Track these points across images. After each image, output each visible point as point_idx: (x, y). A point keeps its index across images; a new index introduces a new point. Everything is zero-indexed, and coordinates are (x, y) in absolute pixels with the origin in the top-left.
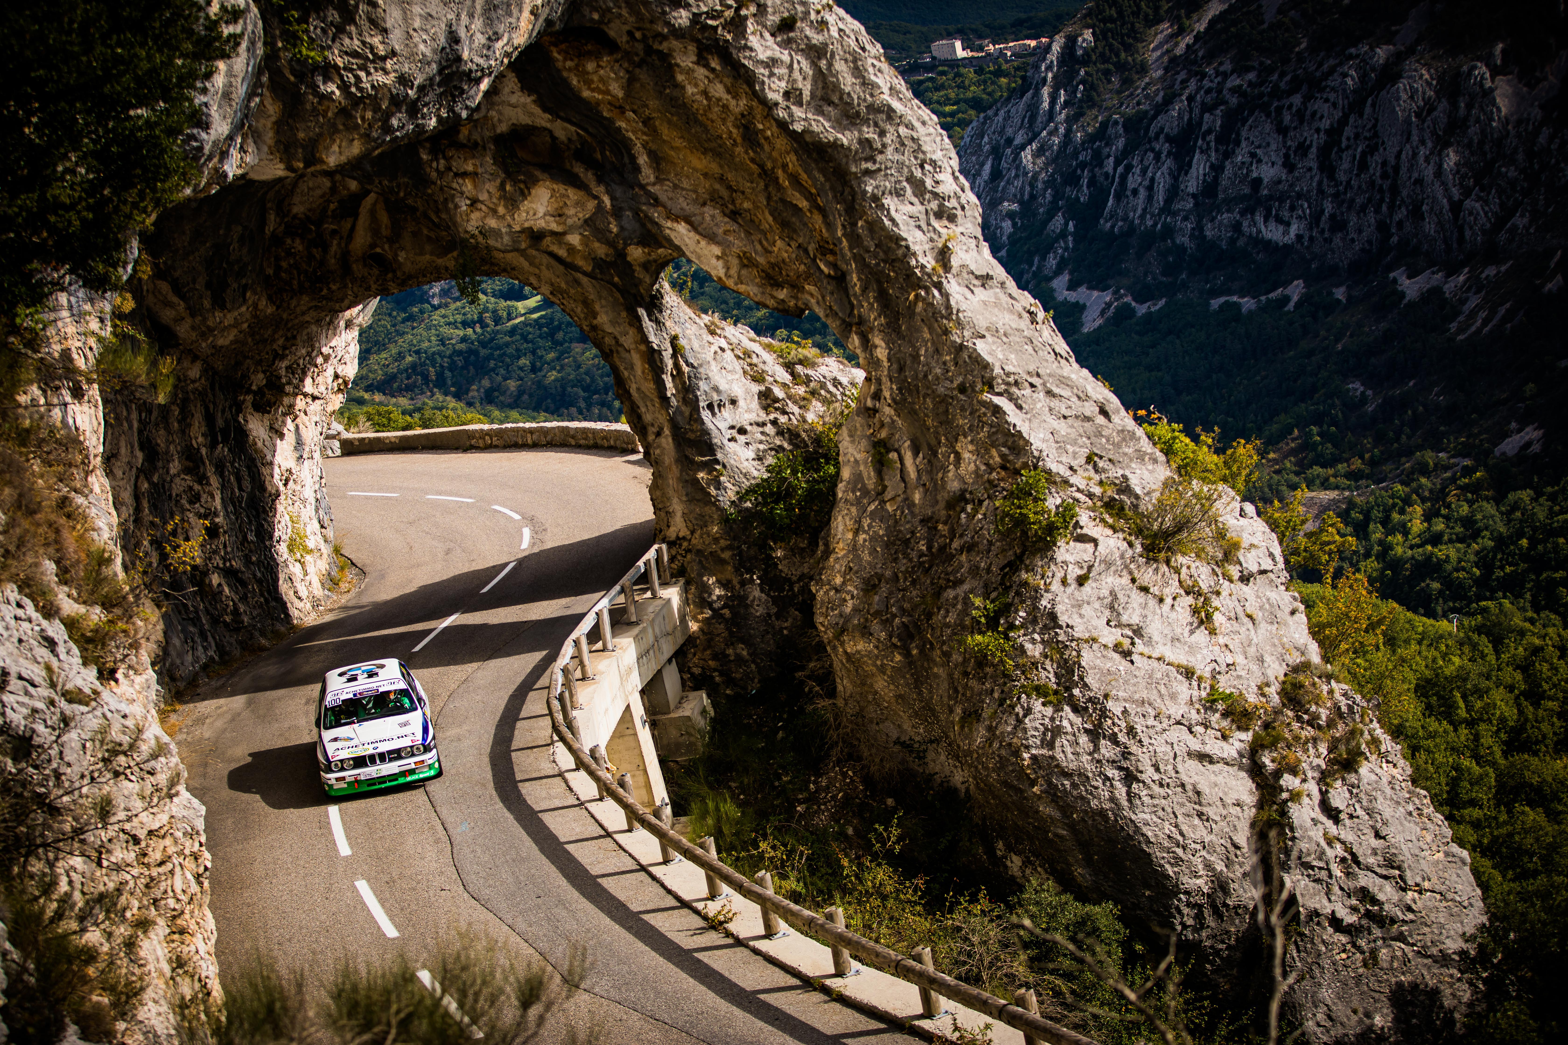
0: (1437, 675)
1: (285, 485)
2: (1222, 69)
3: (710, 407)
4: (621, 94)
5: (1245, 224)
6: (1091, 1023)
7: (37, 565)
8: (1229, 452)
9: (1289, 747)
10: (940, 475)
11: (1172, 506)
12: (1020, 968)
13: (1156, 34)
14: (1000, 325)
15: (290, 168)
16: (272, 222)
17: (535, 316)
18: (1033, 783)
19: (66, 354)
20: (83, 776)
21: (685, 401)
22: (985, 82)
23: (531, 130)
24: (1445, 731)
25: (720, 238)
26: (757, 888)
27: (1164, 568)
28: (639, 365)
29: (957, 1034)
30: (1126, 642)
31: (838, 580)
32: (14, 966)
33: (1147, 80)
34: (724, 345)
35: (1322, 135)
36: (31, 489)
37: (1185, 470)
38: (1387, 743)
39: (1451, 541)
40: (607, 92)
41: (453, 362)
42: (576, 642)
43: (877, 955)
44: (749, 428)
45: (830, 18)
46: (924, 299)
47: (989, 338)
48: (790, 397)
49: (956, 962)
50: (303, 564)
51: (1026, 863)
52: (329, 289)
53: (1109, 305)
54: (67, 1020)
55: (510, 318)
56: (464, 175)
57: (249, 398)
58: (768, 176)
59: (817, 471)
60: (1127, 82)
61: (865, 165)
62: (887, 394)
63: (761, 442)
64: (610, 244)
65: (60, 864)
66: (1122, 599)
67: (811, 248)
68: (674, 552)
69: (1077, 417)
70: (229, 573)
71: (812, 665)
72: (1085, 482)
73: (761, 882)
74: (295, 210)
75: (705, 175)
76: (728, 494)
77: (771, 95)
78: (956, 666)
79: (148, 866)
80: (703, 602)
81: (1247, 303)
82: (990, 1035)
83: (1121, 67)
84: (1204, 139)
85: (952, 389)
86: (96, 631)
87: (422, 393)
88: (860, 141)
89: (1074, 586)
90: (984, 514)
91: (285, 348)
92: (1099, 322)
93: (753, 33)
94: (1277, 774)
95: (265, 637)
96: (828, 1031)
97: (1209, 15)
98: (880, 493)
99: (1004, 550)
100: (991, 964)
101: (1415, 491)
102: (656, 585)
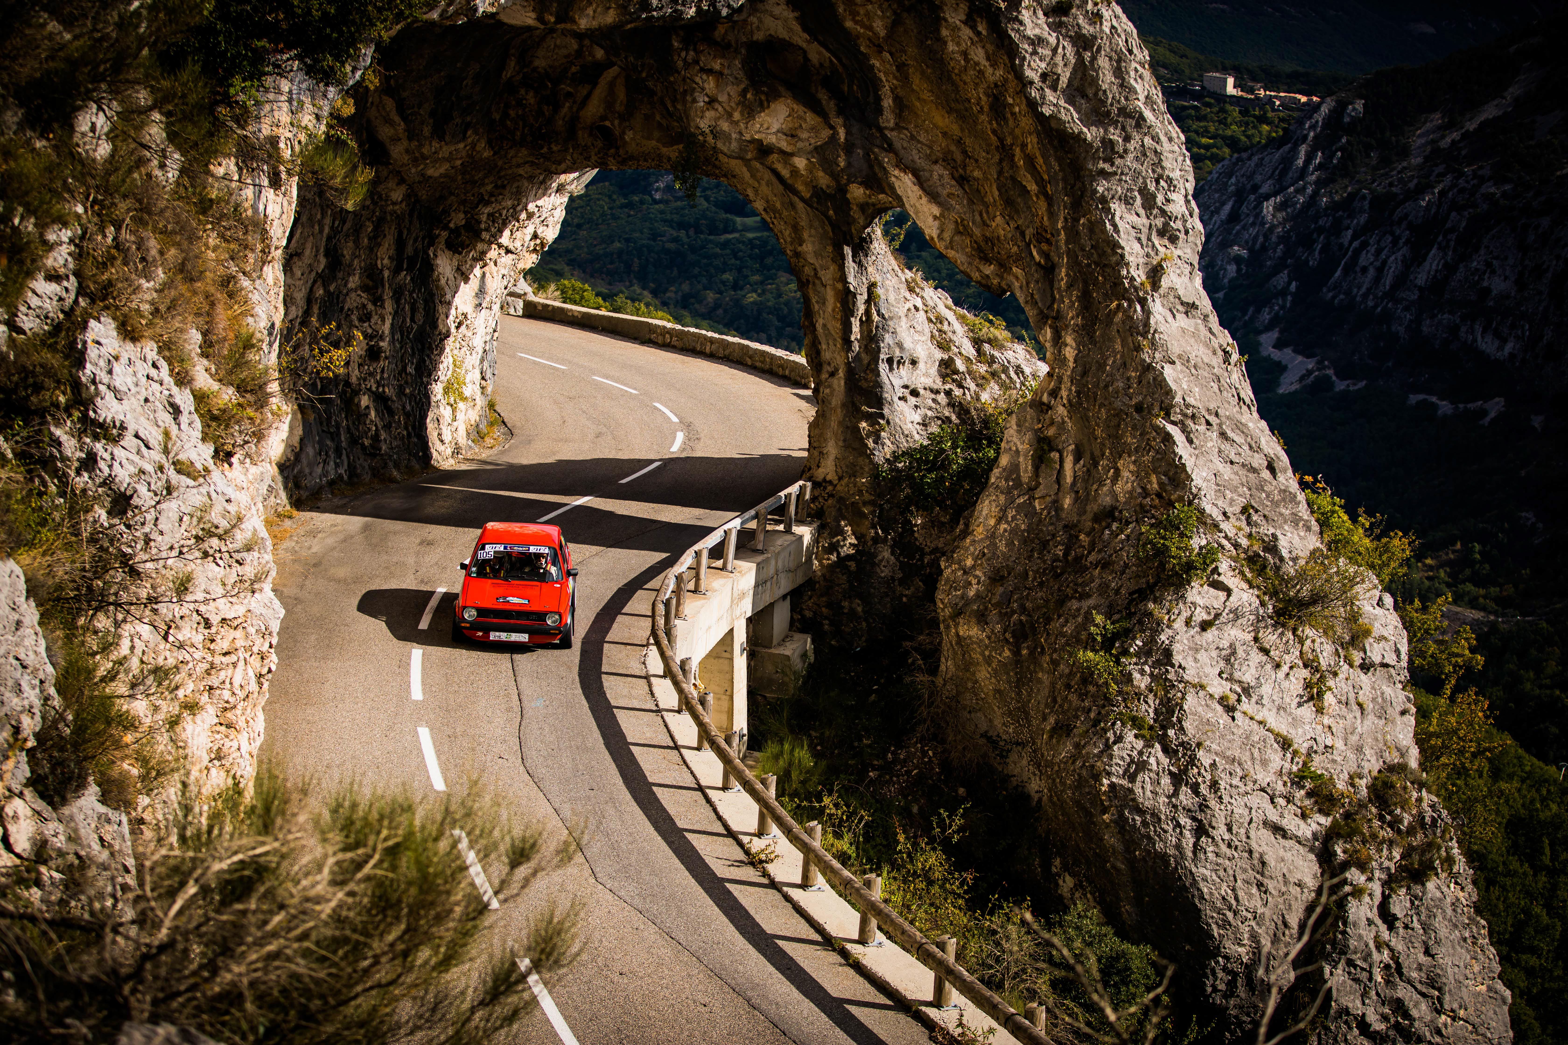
0: (1531, 817)
1: (458, 328)
2: (1480, 173)
3: (890, 361)
4: (882, 33)
5: (1463, 329)
7: (182, 331)
8: (1384, 540)
9: (1364, 842)
10: (1095, 487)
11: (1314, 578)
12: (1042, 985)
13: (1425, 123)
14: (1192, 356)
15: (540, 19)
16: (511, 70)
17: (751, 235)
18: (1105, 810)
19: (274, 141)
20: (172, 548)
21: (866, 348)
22: (1247, 124)
23: (785, 46)
24: (1524, 873)
25: (942, 199)
26: (805, 837)
27: (1289, 635)
28: (831, 301)
29: (960, 1030)
30: (1233, 698)
31: (969, 562)
32: (53, 713)
33: (1405, 164)
34: (919, 303)
35: (1561, 262)
36: (198, 258)
37: (1336, 546)
38: (1461, 865)
40: (870, 28)
41: (659, 259)
42: (698, 554)
43: (904, 932)
44: (922, 392)
45: (1106, 14)
46: (1125, 311)
47: (1178, 366)
48: (970, 372)
49: (983, 964)
50: (454, 411)
51: (1078, 886)
52: (550, 148)
53: (1310, 372)
54: (91, 778)
55: (726, 231)
56: (710, 72)
57: (445, 234)
58: (1005, 152)
59: (976, 451)
60: (1385, 161)
61: (1101, 165)
62: (1064, 393)
63: (930, 409)
64: (834, 176)
65: (127, 627)
66: (1240, 653)
67: (1029, 233)
68: (816, 494)
69: (1243, 465)
70: (380, 399)
71: (921, 637)
72: (1234, 531)
73: (810, 832)
74: (537, 63)
75: (945, 134)
76: (883, 452)
77: (1028, 73)
78: (1061, 676)
79: (213, 652)
80: (832, 548)
81: (1445, 407)
82: (991, 1039)
83: (1383, 145)
84: (1445, 236)
85: (1129, 406)
86: (224, 411)
87: (621, 280)
88: (1103, 141)
89: (1197, 629)
90: (1128, 536)
91: (492, 195)
92: (1296, 387)
93: (1027, 8)
94: (1345, 866)
95: (399, 470)
96: (835, 994)
97: (1483, 117)
98: (1032, 489)
99: (1138, 576)
100: (1016, 975)
101: (1557, 632)
102: (792, 519)
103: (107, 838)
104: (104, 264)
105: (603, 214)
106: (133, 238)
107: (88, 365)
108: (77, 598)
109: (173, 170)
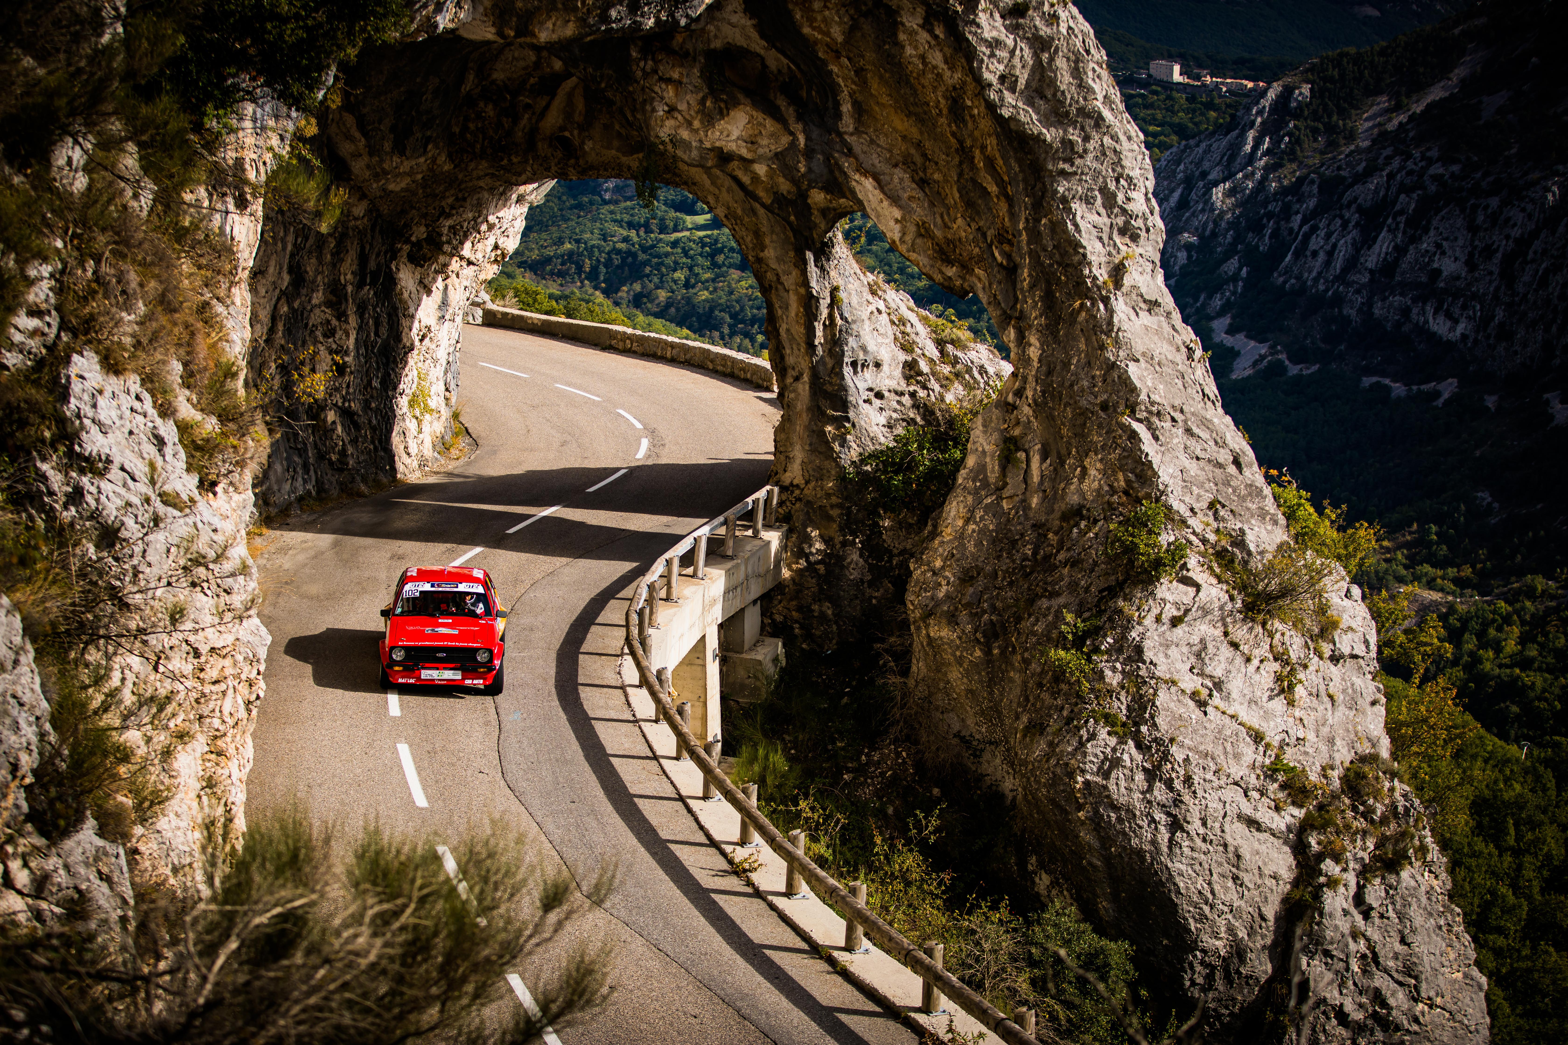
0: (1495, 797)
1: (421, 340)
2: (1428, 154)
3: (854, 364)
4: (840, 39)
5: (1415, 311)
7: (164, 362)
8: (1350, 531)
9: (1338, 833)
10: (1062, 485)
11: (1282, 571)
12: (1022, 984)
13: (1372, 105)
14: (1156, 353)
15: (500, 33)
16: (470, 83)
17: (701, 234)
18: (1080, 808)
19: (239, 163)
20: (160, 579)
21: (831, 353)
22: (1194, 111)
23: (744, 53)
24: (1490, 854)
25: (903, 203)
26: (789, 846)
27: (1259, 629)
28: (794, 307)
29: (950, 1036)
30: (1204, 692)
31: (938, 563)
32: (48, 747)
33: (1352, 147)
34: (882, 306)
35: (1510, 242)
36: (176, 287)
37: (1303, 538)
38: (1434, 853)
39: (1540, 669)
40: (828, 34)
41: (609, 260)
42: (669, 562)
43: (891, 939)
44: (886, 394)
45: (1063, 14)
46: (1088, 310)
47: (1143, 363)
48: (934, 374)
49: (963, 965)
50: (419, 422)
51: (1054, 883)
52: (510, 160)
53: (1262, 357)
54: (88, 813)
55: (676, 230)
56: (669, 81)
57: (407, 248)
58: (965, 154)
59: (943, 452)
60: (1332, 145)
61: (1061, 165)
62: (1029, 393)
63: (895, 411)
64: (795, 182)
65: (118, 659)
66: (1211, 649)
67: (990, 233)
68: (784, 497)
69: (1209, 461)
70: (346, 414)
71: (892, 639)
72: (1202, 527)
73: (793, 840)
74: (495, 76)
75: (904, 138)
76: (850, 454)
77: (987, 75)
78: (1033, 675)
79: (202, 681)
80: (800, 554)
81: (1398, 389)
83: (1331, 129)
84: (1394, 219)
85: (1095, 405)
86: (207, 440)
87: (573, 282)
88: (1062, 141)
89: (1167, 626)
90: (1096, 534)
91: (452, 207)
92: (1249, 372)
93: (983, 11)
94: (1320, 857)
95: (366, 484)
96: (824, 1001)
97: (1429, 99)
98: (999, 489)
99: (1107, 574)
100: (996, 974)
101: (1517, 612)
102: (760, 525)
103: (105, 870)
104: (85, 298)
105: (554, 216)
106: (113, 271)
107: (72, 400)
108: (68, 633)
109: (146, 200)
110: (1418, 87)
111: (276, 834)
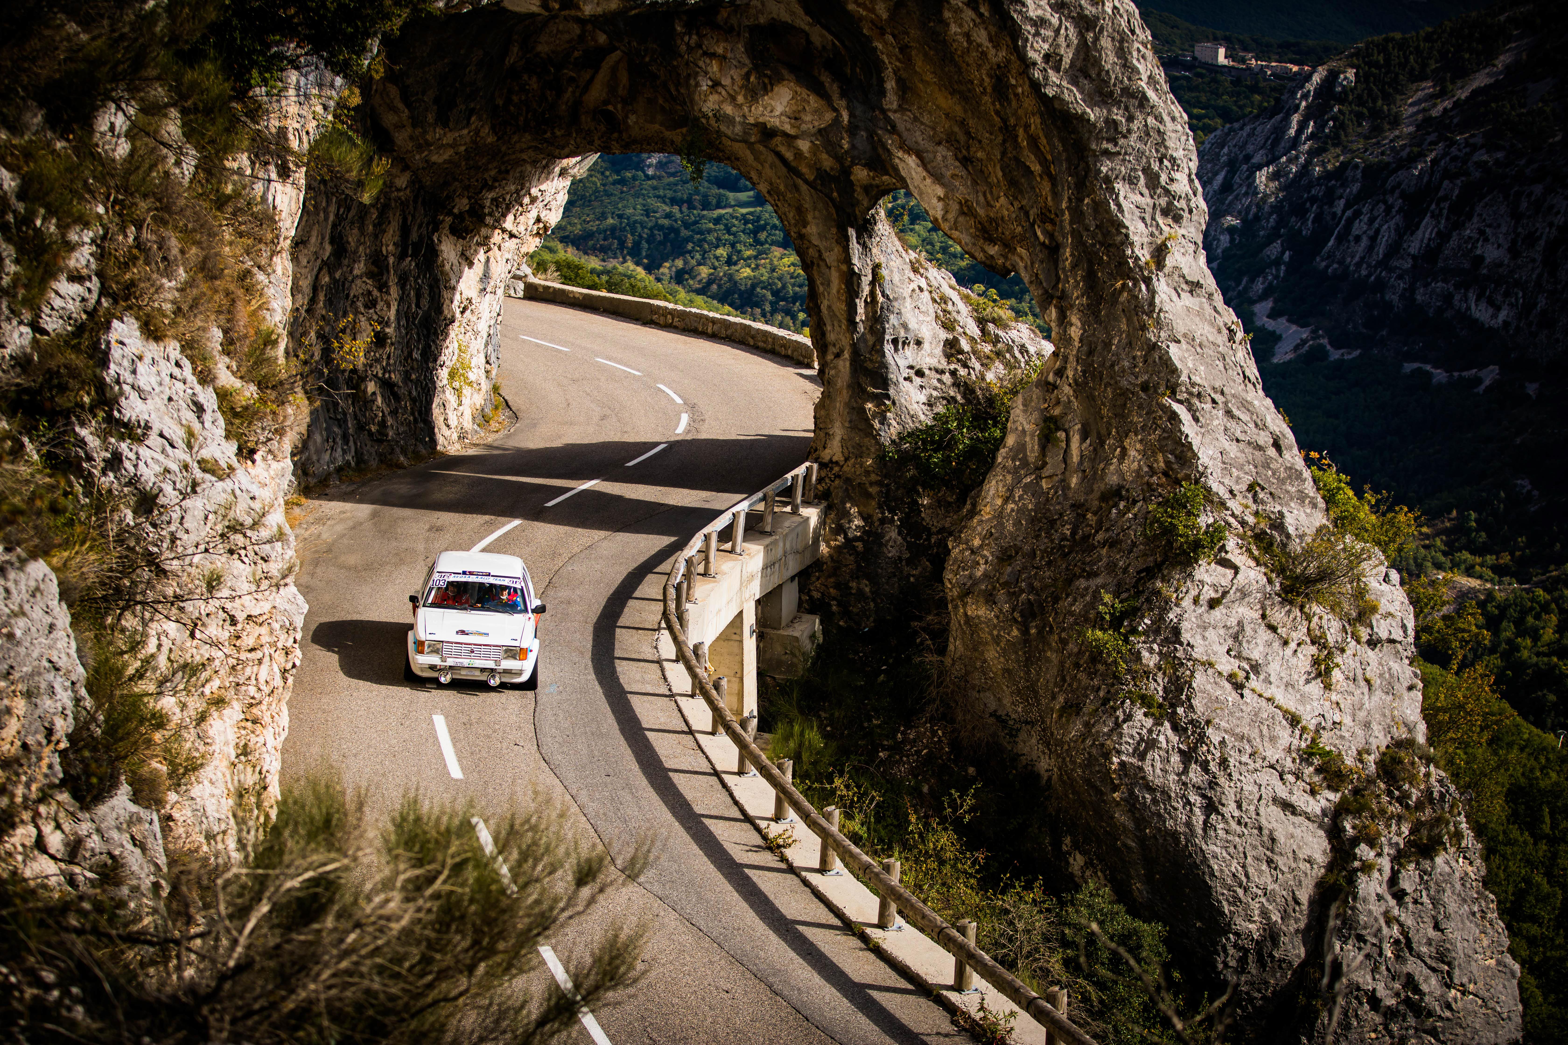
0: (1531, 785)
1: (462, 313)
2: (1471, 141)
3: (895, 342)
4: (885, 16)
5: (1457, 297)
6: (1111, 1037)
7: (204, 329)
8: (1390, 515)
9: (1373, 817)
10: (1102, 466)
11: (1321, 555)
12: (1055, 964)
13: (1417, 90)
14: (1197, 335)
15: (545, 6)
16: (514, 56)
17: (744, 211)
18: (1115, 788)
19: (282, 132)
20: (197, 545)
21: (872, 330)
22: (1239, 94)
23: (789, 28)
24: (1525, 842)
25: (946, 180)
26: (823, 822)
27: (1297, 612)
28: (836, 284)
29: (981, 1014)
30: (1241, 675)
31: (977, 542)
32: (84, 713)
33: (1397, 133)
34: (924, 284)
35: (1554, 230)
36: (217, 254)
37: (1342, 522)
38: (1469, 839)
40: (872, 10)
41: (652, 236)
42: (707, 537)
43: (924, 916)
44: (927, 372)
46: (1130, 290)
47: (1184, 345)
48: (974, 352)
49: (996, 944)
50: (459, 394)
51: (1089, 864)
52: (553, 133)
53: (1304, 342)
54: (123, 778)
55: (718, 206)
56: (713, 55)
57: (449, 220)
58: (1008, 132)
59: (983, 431)
60: (1377, 130)
61: (1105, 145)
62: (1070, 373)
63: (935, 389)
64: (838, 158)
65: (154, 625)
66: (1248, 630)
67: (1033, 212)
68: (823, 474)
69: (1249, 443)
70: (386, 385)
71: (930, 618)
72: (1241, 509)
73: (828, 817)
74: (539, 48)
75: (947, 115)
76: (889, 433)
77: (1031, 54)
78: (1070, 655)
79: (238, 649)
80: (839, 530)
81: (1439, 375)
82: (1013, 1023)
83: (1375, 114)
84: (1438, 205)
85: (1135, 385)
86: (246, 408)
87: (615, 257)
88: (1107, 121)
89: (1205, 608)
90: (1135, 515)
91: (495, 180)
92: (1290, 356)
94: (1355, 842)
95: (406, 455)
96: (857, 979)
97: (1475, 85)
98: (1039, 468)
99: (1145, 555)
100: (1029, 954)
101: (1554, 600)
102: (799, 501)
103: (139, 836)
104: (126, 264)
105: (597, 191)
106: (154, 238)
107: (112, 366)
108: (105, 598)
109: (189, 166)
110: (1462, 73)
111: (310, 799)
